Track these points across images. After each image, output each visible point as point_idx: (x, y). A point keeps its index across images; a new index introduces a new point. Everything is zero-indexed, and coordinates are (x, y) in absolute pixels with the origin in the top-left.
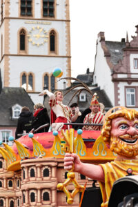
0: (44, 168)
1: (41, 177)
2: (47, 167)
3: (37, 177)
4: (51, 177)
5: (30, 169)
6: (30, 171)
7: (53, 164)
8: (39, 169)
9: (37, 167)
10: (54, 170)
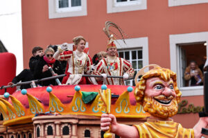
0: (63, 126)
1: (60, 135)
2: (66, 125)
3: (56, 135)
4: (72, 135)
5: (47, 126)
6: (46, 129)
7: (74, 121)
8: (57, 127)
9: (55, 125)
10: (74, 127)
